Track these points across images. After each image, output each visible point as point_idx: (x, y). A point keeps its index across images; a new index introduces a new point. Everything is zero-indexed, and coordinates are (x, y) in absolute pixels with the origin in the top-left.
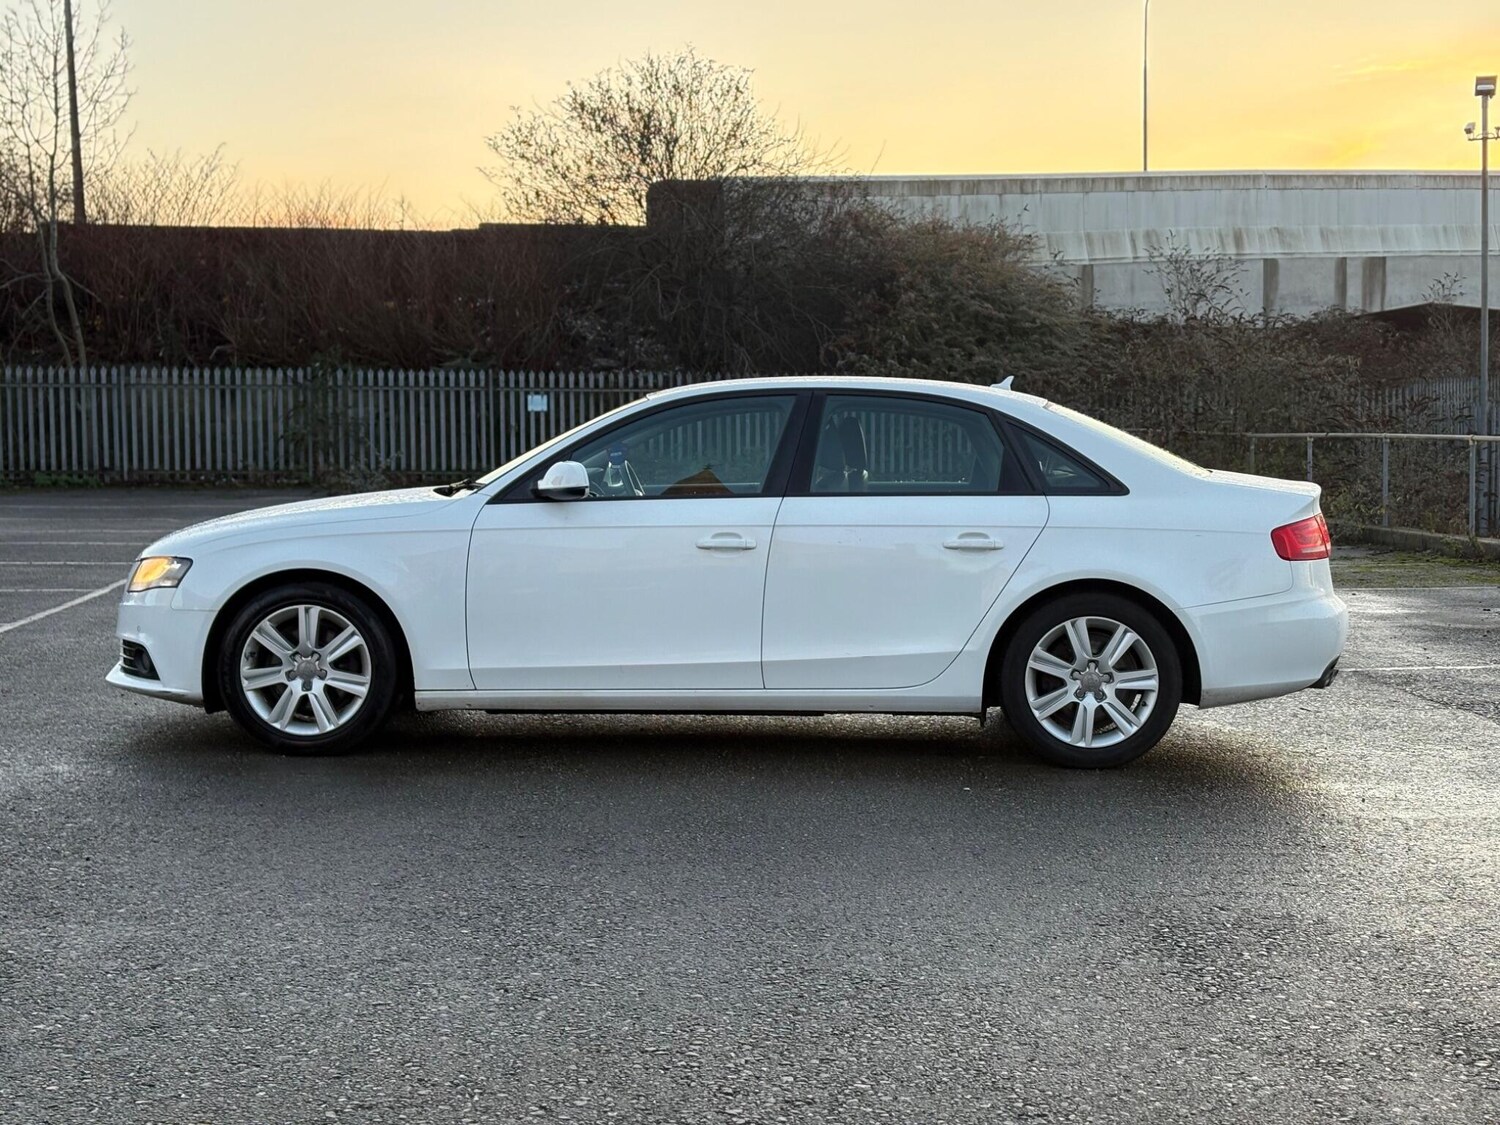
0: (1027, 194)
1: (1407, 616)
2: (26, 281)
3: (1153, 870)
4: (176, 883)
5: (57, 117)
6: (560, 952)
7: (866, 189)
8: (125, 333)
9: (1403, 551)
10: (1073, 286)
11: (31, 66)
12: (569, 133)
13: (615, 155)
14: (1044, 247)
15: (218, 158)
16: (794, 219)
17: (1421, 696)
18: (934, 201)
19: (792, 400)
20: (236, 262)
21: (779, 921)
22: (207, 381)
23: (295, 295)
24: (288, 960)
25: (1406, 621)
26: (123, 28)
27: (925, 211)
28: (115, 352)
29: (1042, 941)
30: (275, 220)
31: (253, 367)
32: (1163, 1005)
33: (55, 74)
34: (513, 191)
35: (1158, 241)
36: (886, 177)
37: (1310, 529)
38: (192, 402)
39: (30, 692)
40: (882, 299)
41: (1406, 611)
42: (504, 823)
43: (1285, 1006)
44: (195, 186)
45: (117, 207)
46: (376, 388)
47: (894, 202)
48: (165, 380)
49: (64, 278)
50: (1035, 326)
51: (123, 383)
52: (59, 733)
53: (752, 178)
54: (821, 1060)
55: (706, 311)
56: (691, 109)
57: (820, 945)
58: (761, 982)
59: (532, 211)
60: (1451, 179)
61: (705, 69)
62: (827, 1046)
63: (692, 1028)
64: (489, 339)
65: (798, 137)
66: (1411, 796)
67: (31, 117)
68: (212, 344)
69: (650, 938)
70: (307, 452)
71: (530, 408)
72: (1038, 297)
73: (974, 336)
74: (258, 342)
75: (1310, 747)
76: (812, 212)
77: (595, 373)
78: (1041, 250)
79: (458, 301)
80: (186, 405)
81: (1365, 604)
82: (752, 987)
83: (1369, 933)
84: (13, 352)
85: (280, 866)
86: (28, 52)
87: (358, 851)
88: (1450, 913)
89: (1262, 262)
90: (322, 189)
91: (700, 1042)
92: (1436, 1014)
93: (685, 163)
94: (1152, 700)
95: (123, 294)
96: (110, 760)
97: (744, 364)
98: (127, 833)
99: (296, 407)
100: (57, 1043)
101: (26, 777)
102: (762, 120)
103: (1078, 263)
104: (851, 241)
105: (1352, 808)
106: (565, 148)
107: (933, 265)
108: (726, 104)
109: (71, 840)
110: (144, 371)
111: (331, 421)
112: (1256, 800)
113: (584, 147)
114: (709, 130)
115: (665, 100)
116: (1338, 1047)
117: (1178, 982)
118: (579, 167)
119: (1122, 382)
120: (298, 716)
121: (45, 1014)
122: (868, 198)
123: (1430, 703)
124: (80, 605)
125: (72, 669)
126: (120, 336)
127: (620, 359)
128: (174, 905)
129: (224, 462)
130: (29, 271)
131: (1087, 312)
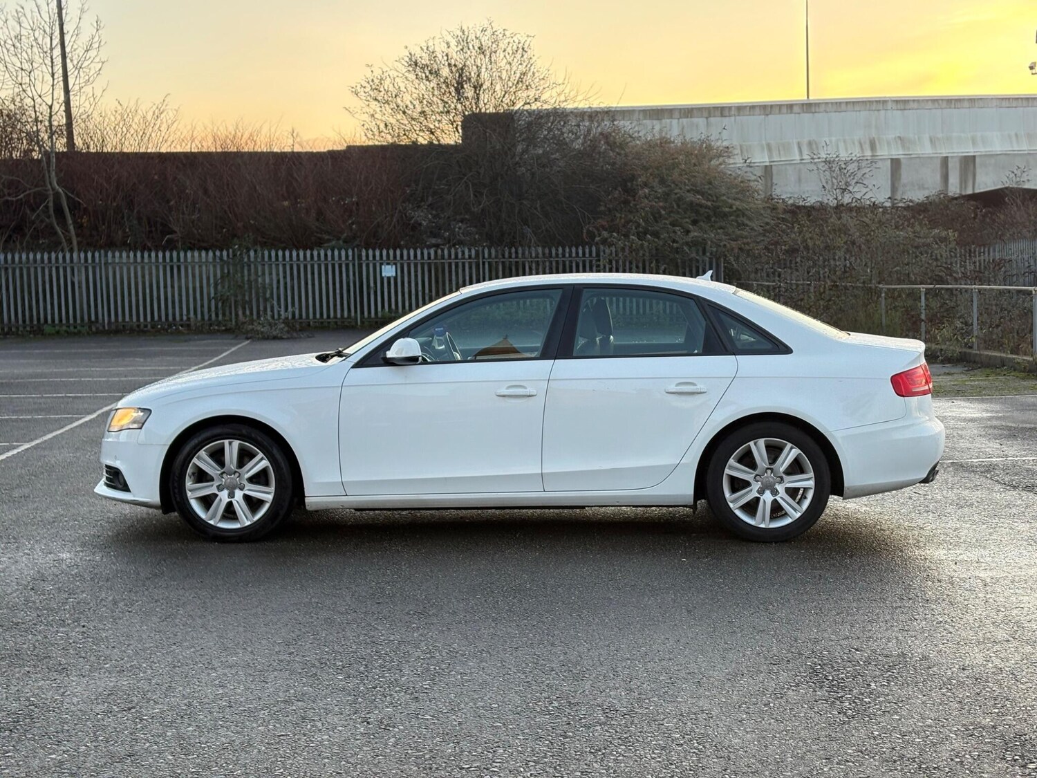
0: (725, 116)
1: (990, 419)
2: (35, 193)
3: (810, 621)
4: (144, 643)
5: (53, 79)
6: (405, 692)
7: (613, 117)
8: (104, 227)
9: (988, 367)
10: (758, 181)
11: (34, 44)
12: (407, 82)
13: (439, 97)
14: (737, 154)
15: (164, 105)
16: (564, 139)
17: (997, 481)
18: (661, 123)
19: (560, 292)
20: (179, 177)
21: (554, 665)
22: (161, 260)
23: (220, 199)
24: (220, 702)
25: (989, 422)
26: (97, 16)
27: (655, 130)
28: (97, 241)
29: (734, 677)
30: (205, 147)
31: (192, 249)
32: (815, 725)
33: (52, 49)
34: (370, 124)
35: (817, 148)
36: (628, 107)
37: (918, 374)
38: (150, 274)
39: (43, 496)
40: (626, 194)
41: (989, 415)
42: (367, 592)
43: (898, 725)
44: (149, 124)
45: (96, 140)
46: (277, 263)
47: (633, 125)
48: (132, 260)
49: (60, 190)
50: (731, 210)
51: (103, 262)
52: (63, 529)
53: (534, 111)
54: (582, 773)
55: (504, 205)
56: (491, 64)
57: (582, 684)
58: (542, 713)
59: (382, 137)
60: (1020, 100)
61: (501, 36)
62: (586, 762)
63: (494, 749)
64: (354, 226)
65: (566, 82)
66: (989, 559)
67: (35, 79)
68: (164, 234)
69: (466, 680)
70: (230, 307)
71: (383, 275)
72: (734, 190)
73: (690, 218)
74: (196, 232)
75: (920, 522)
76: (576, 134)
77: (427, 249)
78: (736, 157)
79: (332, 201)
80: (147, 277)
81: (960, 410)
82: (535, 717)
83: (957, 667)
84: (28, 242)
85: (215, 629)
86: (32, 34)
87: (267, 616)
88: (1013, 649)
89: (889, 160)
90: (237, 125)
91: (500, 761)
92: (1001, 728)
93: (488, 101)
94: (810, 495)
95: (101, 200)
96: (98, 548)
97: (530, 240)
98: (110, 605)
99: (222, 277)
100: (65, 769)
101: (41, 564)
102: (541, 70)
103: (762, 164)
104: (603, 153)
105: (949, 570)
106: (404, 93)
107: (660, 169)
108: (516, 60)
109: (73, 611)
110: (117, 254)
111: (246, 286)
112: (882, 564)
113: (417, 92)
114: (504, 78)
115: (473, 57)
116: (934, 755)
117: (826, 707)
118: (414, 106)
119: (793, 251)
120: (226, 515)
121: (56, 747)
122: (615, 123)
123: (1004, 486)
124: (76, 427)
125: (72, 478)
126: (100, 229)
127: (445, 239)
128: (143, 660)
129: (174, 315)
130: (36, 186)
131: (768, 199)
